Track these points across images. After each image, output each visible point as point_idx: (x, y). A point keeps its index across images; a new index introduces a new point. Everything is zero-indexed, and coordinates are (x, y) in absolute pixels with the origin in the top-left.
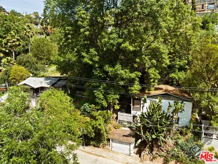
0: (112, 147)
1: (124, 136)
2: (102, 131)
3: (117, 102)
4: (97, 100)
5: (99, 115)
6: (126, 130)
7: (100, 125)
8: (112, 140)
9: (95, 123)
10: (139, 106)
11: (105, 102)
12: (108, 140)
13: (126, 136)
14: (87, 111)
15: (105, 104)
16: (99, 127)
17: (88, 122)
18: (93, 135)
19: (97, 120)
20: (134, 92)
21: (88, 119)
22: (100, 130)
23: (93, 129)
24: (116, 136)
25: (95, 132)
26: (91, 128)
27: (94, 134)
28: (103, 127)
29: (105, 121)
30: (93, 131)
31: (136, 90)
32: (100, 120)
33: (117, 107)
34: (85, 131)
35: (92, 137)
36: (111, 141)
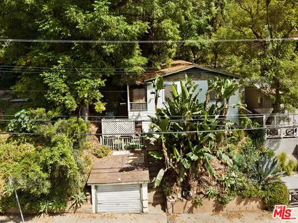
0: (97, 203)
1: (121, 170)
2: (70, 172)
3: (99, 95)
4: (51, 96)
5: (58, 131)
6: (123, 157)
7: (63, 156)
8: (96, 187)
9: (47, 154)
10: (143, 101)
11: (71, 98)
12: (87, 189)
13: (127, 169)
14: (24, 130)
15: (71, 103)
16: (62, 163)
17: (28, 156)
18: (46, 187)
19: (55, 144)
20: (135, 68)
21: (30, 148)
22: (63, 170)
23: (45, 170)
24: (105, 176)
25: (51, 179)
26: (38, 169)
27: (48, 184)
28: (72, 160)
29: (76, 145)
30: (45, 175)
31: (138, 65)
32: (63, 142)
33: (100, 107)
34: (21, 182)
35: (43, 195)
36: (93, 191)
